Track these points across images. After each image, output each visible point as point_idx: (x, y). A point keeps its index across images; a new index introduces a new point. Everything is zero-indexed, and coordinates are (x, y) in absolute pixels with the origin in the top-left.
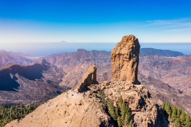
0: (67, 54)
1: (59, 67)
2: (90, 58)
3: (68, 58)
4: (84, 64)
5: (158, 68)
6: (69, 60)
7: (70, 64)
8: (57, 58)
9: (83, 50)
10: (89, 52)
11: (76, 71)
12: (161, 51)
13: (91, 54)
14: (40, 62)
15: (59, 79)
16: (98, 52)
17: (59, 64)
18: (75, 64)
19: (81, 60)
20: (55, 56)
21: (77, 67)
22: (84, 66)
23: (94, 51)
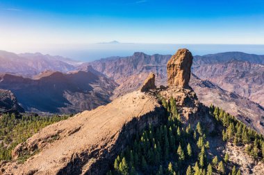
0: (119, 59)
1: (109, 76)
2: (151, 65)
3: (121, 64)
4: (142, 73)
5: (247, 81)
6: (122, 67)
7: (124, 72)
8: (107, 64)
9: (142, 53)
10: (150, 56)
11: (132, 82)
12: (254, 56)
13: (153, 59)
14: (85, 70)
15: (109, 92)
16: (162, 57)
17: (108, 72)
18: (131, 73)
19: (139, 67)
20: (104, 62)
21: (133, 77)
22: (142, 76)
23: (156, 56)
